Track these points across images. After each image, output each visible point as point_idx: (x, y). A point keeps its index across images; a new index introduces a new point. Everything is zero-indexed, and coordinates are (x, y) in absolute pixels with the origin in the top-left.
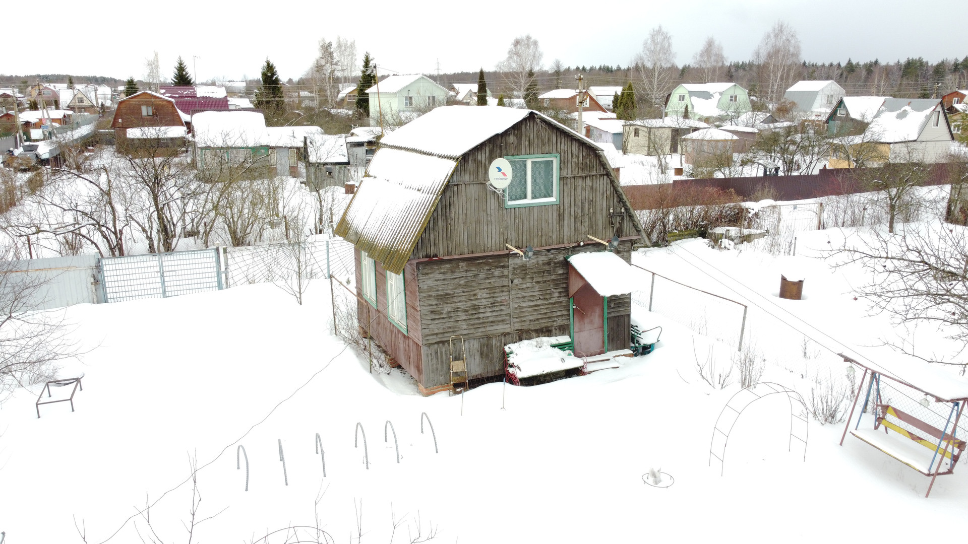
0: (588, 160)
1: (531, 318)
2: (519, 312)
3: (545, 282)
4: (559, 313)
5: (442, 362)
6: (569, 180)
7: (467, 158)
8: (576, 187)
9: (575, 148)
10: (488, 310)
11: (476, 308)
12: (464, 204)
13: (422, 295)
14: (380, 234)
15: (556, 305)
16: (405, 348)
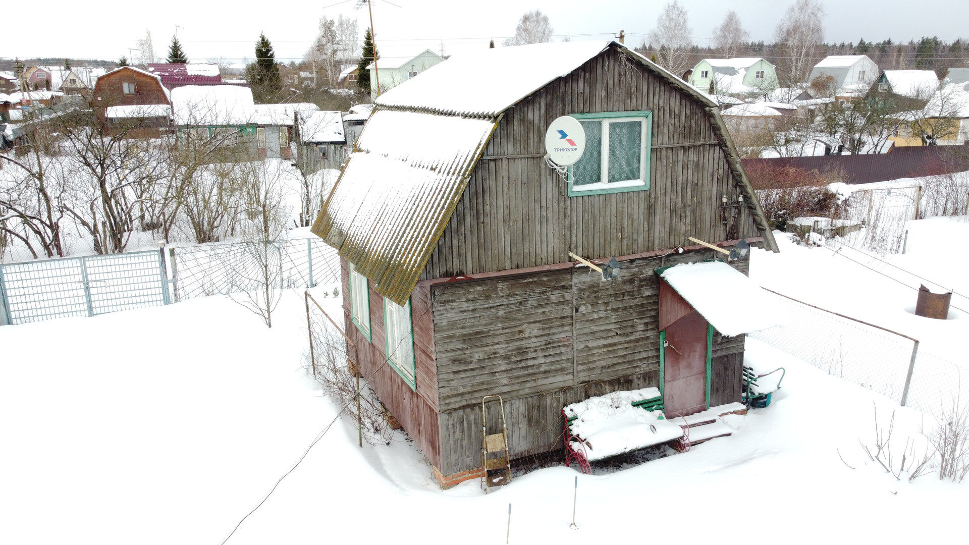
0: (693, 122)
1: (603, 363)
2: (587, 356)
3: (624, 309)
4: (644, 355)
5: (470, 436)
6: (664, 153)
7: (511, 116)
8: (675, 163)
9: (674, 102)
10: (540, 354)
11: (521, 351)
12: (506, 191)
13: (439, 335)
14: (373, 236)
15: (640, 343)
16: (412, 409)
